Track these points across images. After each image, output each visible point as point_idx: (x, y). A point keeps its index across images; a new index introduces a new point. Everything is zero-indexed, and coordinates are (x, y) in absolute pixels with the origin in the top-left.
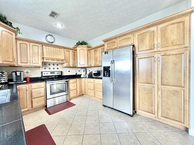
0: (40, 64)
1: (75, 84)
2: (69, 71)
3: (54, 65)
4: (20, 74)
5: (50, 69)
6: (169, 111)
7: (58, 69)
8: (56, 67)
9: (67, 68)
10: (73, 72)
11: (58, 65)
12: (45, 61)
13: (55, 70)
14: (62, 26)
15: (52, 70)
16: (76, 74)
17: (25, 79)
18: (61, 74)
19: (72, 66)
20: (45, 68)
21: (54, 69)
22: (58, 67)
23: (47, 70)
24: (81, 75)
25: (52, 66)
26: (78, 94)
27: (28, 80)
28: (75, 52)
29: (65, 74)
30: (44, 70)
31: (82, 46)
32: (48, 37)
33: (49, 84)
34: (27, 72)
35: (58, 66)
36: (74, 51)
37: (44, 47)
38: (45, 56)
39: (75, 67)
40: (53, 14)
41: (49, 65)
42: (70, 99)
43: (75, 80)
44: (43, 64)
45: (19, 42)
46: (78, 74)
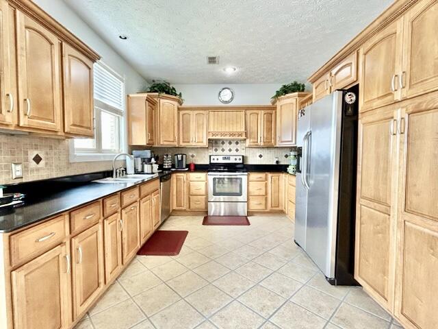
0: (205, 144)
2: (261, 156)
3: (230, 143)
4: (182, 157)
5: (223, 150)
6: (420, 303)
7: (237, 150)
8: (233, 146)
9: (257, 150)
10: (269, 159)
11: (237, 143)
13: (231, 153)
14: (235, 69)
15: (227, 153)
16: (277, 162)
17: (188, 166)
18: (241, 162)
19: (262, 144)
20: (216, 150)
21: (230, 150)
22: (238, 147)
23: (219, 152)
24: (288, 166)
25: (227, 146)
26: (269, 208)
27: (192, 168)
28: (271, 114)
29: (253, 160)
30: (214, 153)
31: (287, 95)
33: (211, 176)
34: (193, 156)
35: (239, 145)
36: (269, 111)
38: (212, 130)
39: (269, 147)
40: (212, 60)
41: (223, 143)
42: (250, 213)
43: (262, 175)
44: (213, 143)
45: (181, 113)
46: (282, 163)
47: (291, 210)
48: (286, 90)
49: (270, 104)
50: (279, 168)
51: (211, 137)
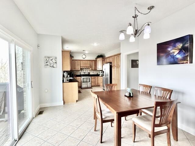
2: (93, 72)
8: (86, 70)
10: (95, 73)
13: (86, 72)
15: (84, 72)
19: (94, 69)
23: (82, 71)
24: (100, 75)
25: (84, 70)
26: (96, 85)
32: (83, 56)
33: (82, 78)
34: (75, 73)
37: (81, 62)
40: (84, 51)
42: (92, 86)
43: (94, 77)
44: (81, 69)
45: (73, 61)
46: (98, 74)
47: (101, 84)
48: (99, 57)
49: (95, 59)
50: (98, 75)
51: (81, 68)
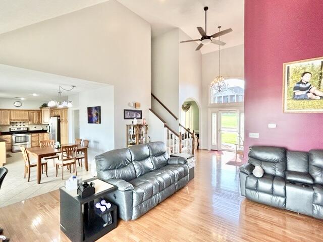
0: (9, 123)
1: (37, 137)
2: (35, 127)
5: (17, 126)
8: (22, 124)
9: (34, 125)
10: (39, 128)
12: (12, 121)
16: (43, 129)
18: (26, 130)
19: (36, 123)
21: (20, 126)
22: (25, 124)
23: (15, 126)
25: (19, 124)
29: (31, 129)
30: (12, 127)
32: (16, 103)
33: (14, 136)
37: (12, 112)
38: (12, 118)
39: (39, 124)
41: (17, 123)
43: (37, 134)
48: (45, 105)
49: (39, 109)
